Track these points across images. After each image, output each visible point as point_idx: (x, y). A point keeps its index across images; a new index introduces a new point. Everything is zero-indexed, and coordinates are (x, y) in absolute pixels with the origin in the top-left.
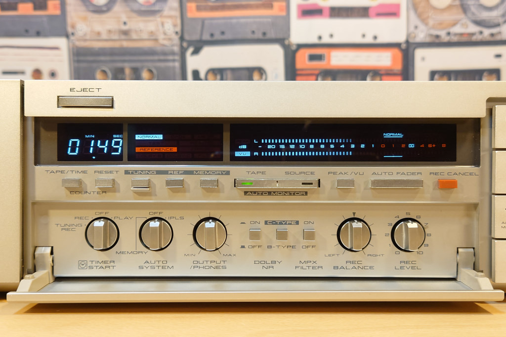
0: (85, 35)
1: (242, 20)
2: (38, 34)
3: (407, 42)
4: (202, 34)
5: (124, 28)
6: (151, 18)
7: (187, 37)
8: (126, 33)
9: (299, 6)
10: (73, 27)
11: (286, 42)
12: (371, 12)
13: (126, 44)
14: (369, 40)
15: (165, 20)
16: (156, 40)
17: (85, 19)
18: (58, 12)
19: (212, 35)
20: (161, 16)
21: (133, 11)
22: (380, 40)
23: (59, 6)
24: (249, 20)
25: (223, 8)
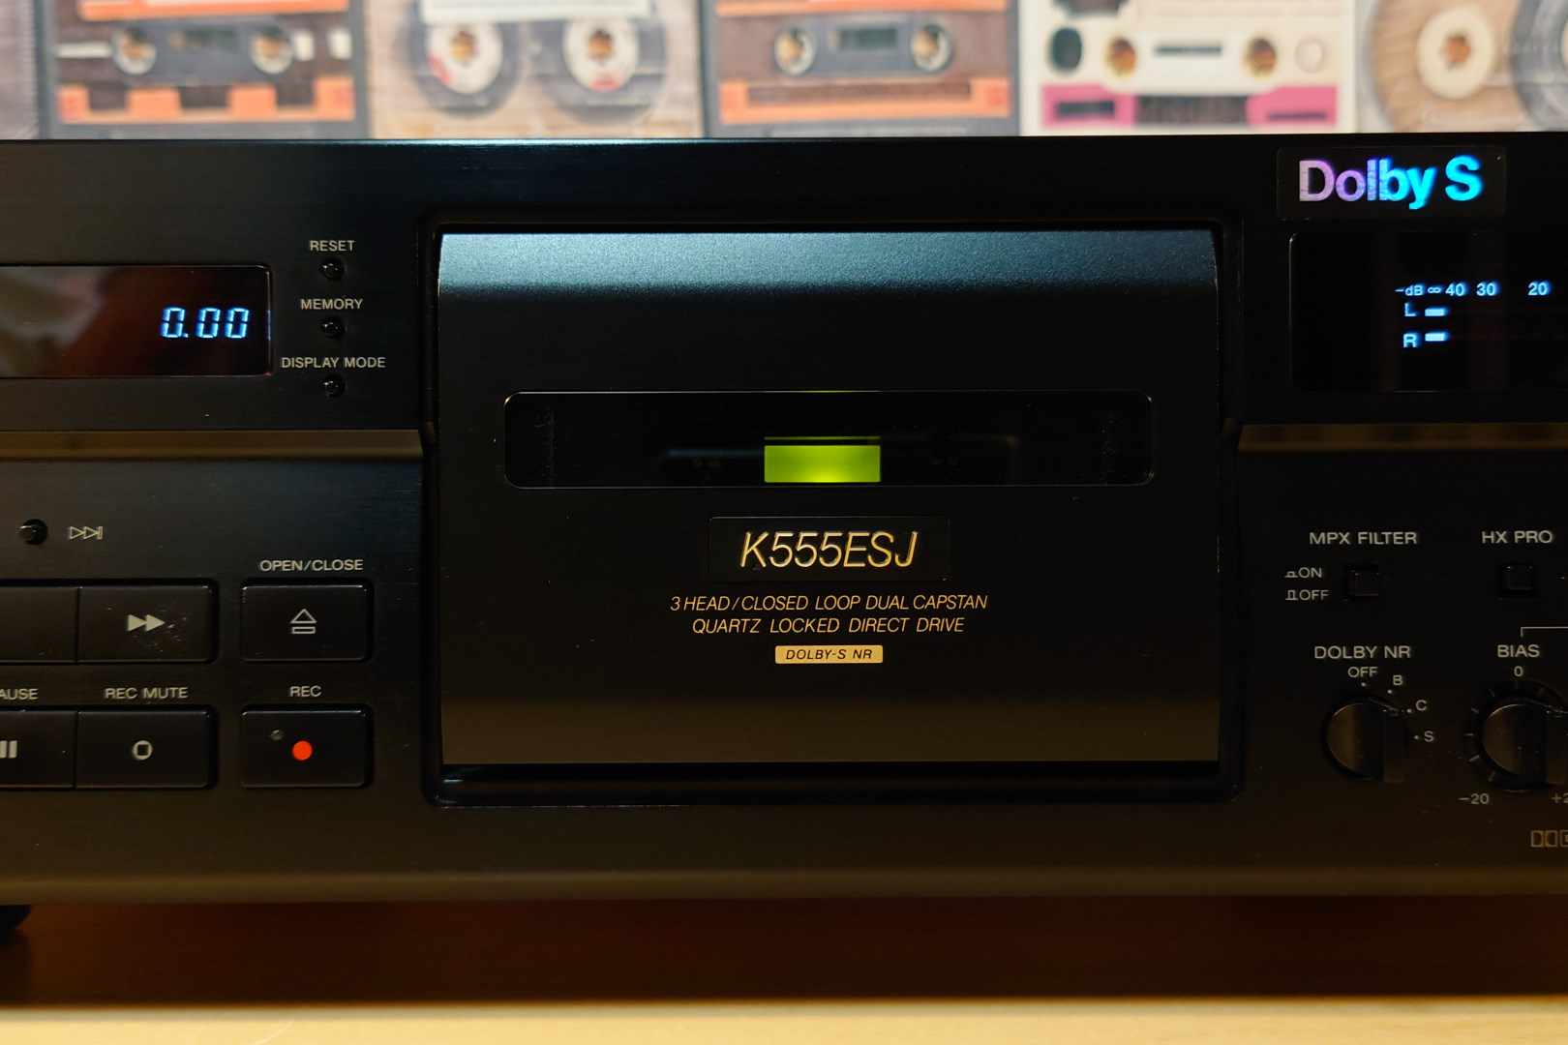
1: (882, 132)
6: (616, 128)
9: (1049, 91)
12: (1252, 109)
18: (346, 113)
20: (646, 123)
21: (564, 107)
23: (348, 95)
25: (827, 94)
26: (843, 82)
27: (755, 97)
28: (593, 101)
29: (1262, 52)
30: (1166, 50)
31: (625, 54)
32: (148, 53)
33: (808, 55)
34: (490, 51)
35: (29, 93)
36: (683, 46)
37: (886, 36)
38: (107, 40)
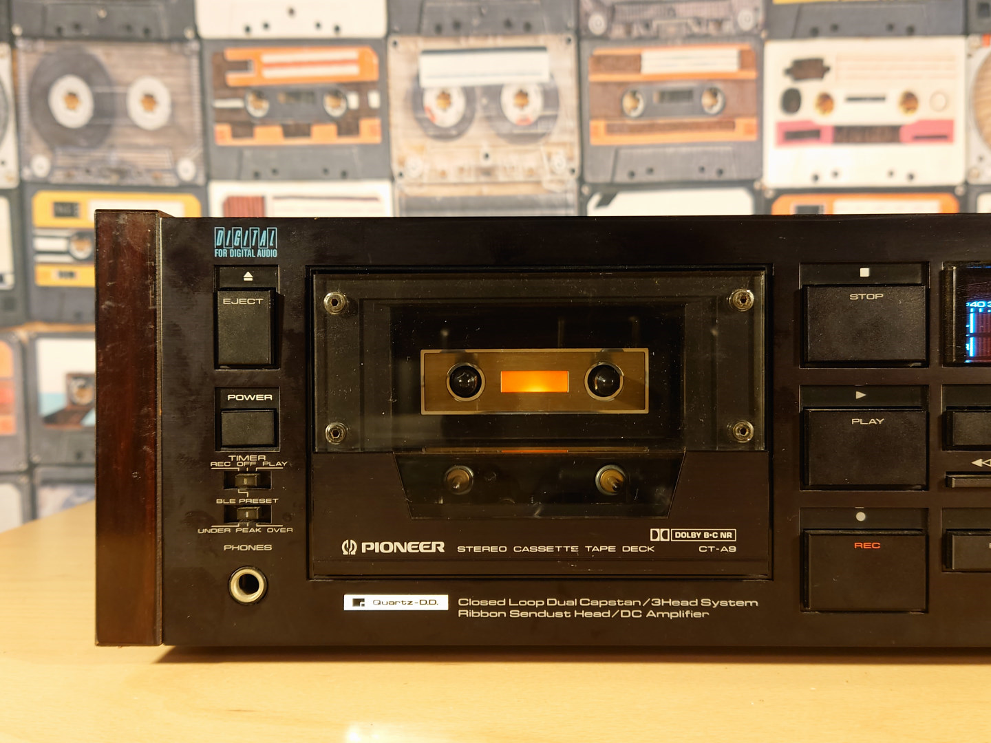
0: (421, 176)
1: (684, 150)
2: (344, 176)
3: (966, 184)
4: (614, 173)
5: (486, 164)
6: (530, 147)
7: (589, 178)
8: (488, 172)
9: (780, 125)
10: (402, 163)
11: (757, 186)
12: (904, 134)
13: (487, 191)
14: (900, 180)
15: (554, 150)
16: (538, 183)
17: (421, 149)
18: (377, 139)
19: (632, 174)
20: (547, 144)
21: (500, 135)
22: (919, 182)
23: (378, 129)
24: (694, 149)
25: (652, 128)
26: (661, 121)
27: (610, 130)
28: (516, 131)
29: (909, 100)
30: (852, 99)
31: (536, 103)
32: (265, 105)
33: (641, 106)
34: (459, 103)
35: (198, 128)
36: (569, 100)
37: (687, 95)
38: (243, 98)
